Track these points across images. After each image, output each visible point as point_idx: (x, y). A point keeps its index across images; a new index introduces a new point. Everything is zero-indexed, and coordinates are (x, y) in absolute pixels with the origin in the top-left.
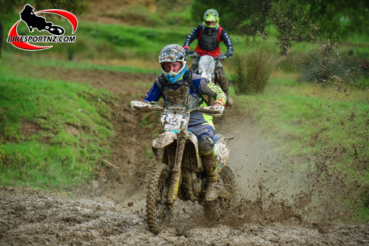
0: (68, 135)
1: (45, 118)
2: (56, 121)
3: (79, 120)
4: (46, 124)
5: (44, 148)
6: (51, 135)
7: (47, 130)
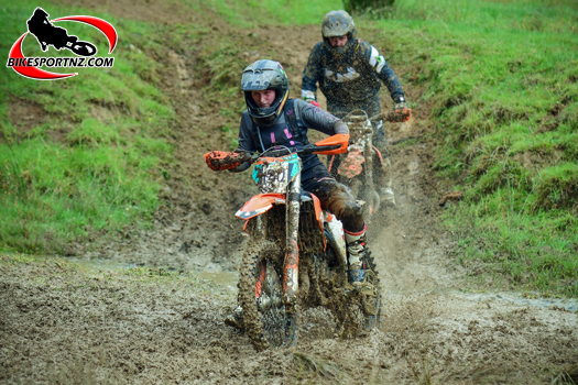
0: (97, 124)
1: (51, 93)
2: (72, 98)
3: (110, 93)
4: (54, 103)
5: (61, 152)
6: (66, 124)
7: (56, 114)
